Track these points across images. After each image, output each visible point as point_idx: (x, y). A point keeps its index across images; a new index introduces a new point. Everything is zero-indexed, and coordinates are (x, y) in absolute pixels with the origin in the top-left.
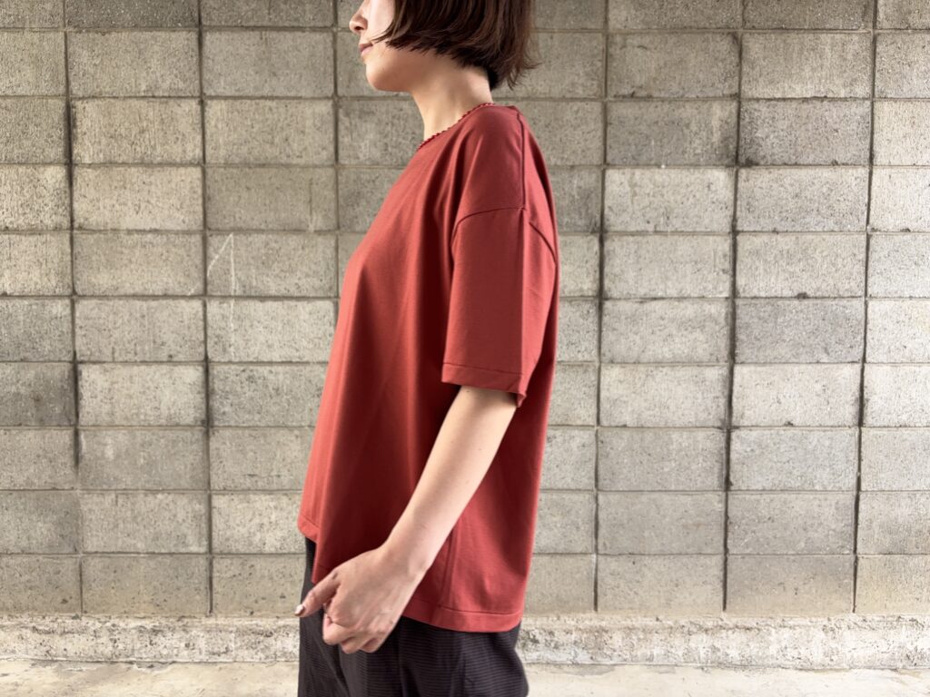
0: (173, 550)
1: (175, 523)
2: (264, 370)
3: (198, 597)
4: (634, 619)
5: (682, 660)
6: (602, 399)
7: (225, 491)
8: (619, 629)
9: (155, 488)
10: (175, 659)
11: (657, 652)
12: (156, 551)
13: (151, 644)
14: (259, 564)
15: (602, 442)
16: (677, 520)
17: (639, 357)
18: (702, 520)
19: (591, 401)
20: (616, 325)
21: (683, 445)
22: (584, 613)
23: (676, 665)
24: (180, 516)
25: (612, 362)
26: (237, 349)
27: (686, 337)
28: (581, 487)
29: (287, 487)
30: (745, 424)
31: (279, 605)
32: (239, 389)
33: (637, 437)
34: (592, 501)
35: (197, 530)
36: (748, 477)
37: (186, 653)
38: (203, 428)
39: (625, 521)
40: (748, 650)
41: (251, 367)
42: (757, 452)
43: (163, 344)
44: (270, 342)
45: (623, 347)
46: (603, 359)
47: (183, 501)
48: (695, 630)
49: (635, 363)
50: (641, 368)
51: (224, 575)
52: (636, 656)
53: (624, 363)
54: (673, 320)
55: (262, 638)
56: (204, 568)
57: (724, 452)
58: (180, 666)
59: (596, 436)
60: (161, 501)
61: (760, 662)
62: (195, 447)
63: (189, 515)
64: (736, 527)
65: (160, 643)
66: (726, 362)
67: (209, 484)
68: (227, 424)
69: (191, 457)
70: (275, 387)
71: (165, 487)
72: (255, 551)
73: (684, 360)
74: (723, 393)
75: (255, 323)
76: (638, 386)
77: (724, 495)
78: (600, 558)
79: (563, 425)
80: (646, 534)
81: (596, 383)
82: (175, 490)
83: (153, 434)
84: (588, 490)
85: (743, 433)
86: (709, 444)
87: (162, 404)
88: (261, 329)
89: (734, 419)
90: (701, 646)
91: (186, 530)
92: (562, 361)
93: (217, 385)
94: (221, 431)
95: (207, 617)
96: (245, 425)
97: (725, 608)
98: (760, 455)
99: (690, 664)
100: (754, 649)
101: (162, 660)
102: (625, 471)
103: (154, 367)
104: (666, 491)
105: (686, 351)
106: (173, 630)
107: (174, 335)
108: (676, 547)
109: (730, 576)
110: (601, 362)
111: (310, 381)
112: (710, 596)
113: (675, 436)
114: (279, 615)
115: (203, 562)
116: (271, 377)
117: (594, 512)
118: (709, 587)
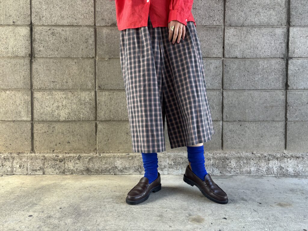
0: (14, 119)
1: (15, 106)
2: (59, 29)
3: (26, 143)
4: (241, 153)
5: (265, 174)
6: (225, 44)
7: (40, 90)
8: (234, 158)
9: (5, 88)
10: (14, 173)
11: (252, 169)
12: (6, 120)
13: (2, 165)
14: (57, 126)
15: (226, 66)
16: (262, 104)
17: (243, 23)
18: (274, 104)
19: (220, 45)
20: (232, 7)
21: (265, 66)
22: (216, 150)
23: (263, 176)
24: (18, 102)
25: (230, 26)
26: (46, 18)
27: (266, 13)
28: (215, 88)
29: (71, 88)
30: (295, 56)
31: (67, 147)
32: (48, 39)
33: (242, 63)
34: (221, 95)
35: (27, 109)
36: (297, 83)
37: (20, 170)
38: (29, 58)
39: (237, 105)
40: (298, 168)
41: (53, 28)
42: (301, 70)
43: (10, 16)
44: (62, 15)
45: (235, 18)
46: (226, 24)
47: (19, 95)
48: (271, 158)
49: (241, 26)
50: (244, 29)
51: (39, 132)
52: (243, 171)
53: (236, 26)
54: (259, 5)
55: (58, 162)
56: (29, 129)
57: (285, 70)
58: (17, 176)
59: (223, 63)
60: (8, 94)
61: (304, 174)
62: (25, 67)
63: (22, 101)
64: (291, 108)
65: (7, 165)
66: (286, 26)
67: (33, 86)
68: (41, 56)
69: (23, 72)
70: (65, 38)
71: (10, 87)
72: (55, 120)
73: (265, 25)
74: (284, 41)
75: (55, 5)
76: (243, 37)
77: (285, 91)
78: (224, 123)
79: (207, 57)
80: (246, 111)
81: (222, 36)
82: (15, 89)
83: (5, 61)
84: (219, 90)
85: (294, 61)
86: (277, 66)
87: (9, 46)
88: (58, 8)
89: (290, 54)
90: (274, 167)
91: (21, 109)
92: (206, 26)
93: (36, 36)
94: (38, 60)
95: (31, 153)
96: (50, 57)
97: (286, 148)
98: (302, 72)
99: (270, 175)
100: (300, 167)
101: (8, 173)
102: (237, 80)
103: (6, 28)
104: (257, 90)
105: (266, 20)
106: (13, 158)
107: (16, 12)
108: (261, 117)
109: (288, 132)
110: (225, 26)
111: (82, 35)
112: (278, 142)
113: (261, 62)
114: (66, 152)
115: (29, 125)
116: (63, 33)
117: (221, 100)
118: (278, 137)
